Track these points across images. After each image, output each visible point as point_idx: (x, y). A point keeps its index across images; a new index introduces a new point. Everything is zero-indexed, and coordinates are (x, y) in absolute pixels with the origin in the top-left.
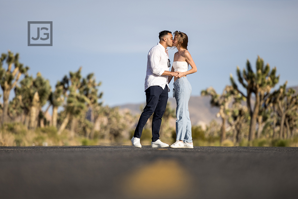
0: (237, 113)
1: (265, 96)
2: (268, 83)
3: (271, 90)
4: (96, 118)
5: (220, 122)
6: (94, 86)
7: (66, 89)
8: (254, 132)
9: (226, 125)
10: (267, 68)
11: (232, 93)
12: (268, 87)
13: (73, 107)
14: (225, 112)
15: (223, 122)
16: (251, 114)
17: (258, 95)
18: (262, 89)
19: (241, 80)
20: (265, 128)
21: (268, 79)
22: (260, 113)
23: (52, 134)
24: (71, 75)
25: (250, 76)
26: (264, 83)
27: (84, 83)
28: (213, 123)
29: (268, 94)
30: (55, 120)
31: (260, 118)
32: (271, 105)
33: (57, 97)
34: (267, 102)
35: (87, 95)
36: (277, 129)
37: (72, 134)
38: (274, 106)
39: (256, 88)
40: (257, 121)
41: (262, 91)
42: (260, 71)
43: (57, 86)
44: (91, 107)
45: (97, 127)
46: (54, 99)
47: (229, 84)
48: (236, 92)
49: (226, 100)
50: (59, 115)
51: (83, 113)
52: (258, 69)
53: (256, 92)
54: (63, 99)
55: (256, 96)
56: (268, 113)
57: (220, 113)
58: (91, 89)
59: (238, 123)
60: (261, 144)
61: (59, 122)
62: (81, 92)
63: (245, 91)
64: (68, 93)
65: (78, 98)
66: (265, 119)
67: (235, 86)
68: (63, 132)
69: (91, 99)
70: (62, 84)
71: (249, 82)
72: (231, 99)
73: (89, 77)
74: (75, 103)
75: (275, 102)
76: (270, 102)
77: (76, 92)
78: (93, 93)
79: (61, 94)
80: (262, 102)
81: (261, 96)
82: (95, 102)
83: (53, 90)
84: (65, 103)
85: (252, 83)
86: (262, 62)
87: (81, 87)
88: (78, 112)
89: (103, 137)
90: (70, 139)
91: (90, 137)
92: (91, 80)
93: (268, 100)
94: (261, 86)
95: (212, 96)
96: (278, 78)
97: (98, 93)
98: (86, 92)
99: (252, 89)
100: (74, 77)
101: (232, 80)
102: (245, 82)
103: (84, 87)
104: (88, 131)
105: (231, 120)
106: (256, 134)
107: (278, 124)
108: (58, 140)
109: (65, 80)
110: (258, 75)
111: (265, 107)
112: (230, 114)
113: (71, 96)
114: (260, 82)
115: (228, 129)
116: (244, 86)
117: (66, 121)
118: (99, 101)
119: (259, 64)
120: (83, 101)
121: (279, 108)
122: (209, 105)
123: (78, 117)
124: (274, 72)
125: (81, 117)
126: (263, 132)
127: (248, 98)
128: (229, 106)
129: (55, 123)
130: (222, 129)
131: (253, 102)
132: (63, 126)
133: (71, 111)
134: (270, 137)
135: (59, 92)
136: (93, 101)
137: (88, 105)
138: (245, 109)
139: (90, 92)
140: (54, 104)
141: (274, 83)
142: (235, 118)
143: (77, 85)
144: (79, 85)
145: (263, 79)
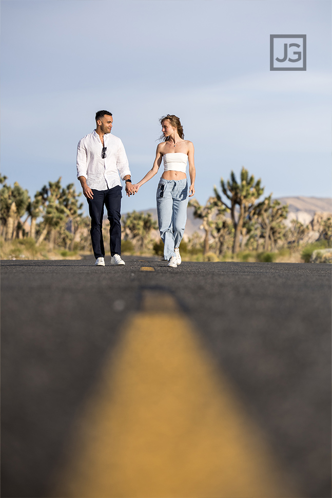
0: (221, 225)
1: (249, 208)
2: (253, 195)
3: (256, 202)
4: (76, 229)
5: (203, 235)
6: (74, 197)
7: (45, 199)
8: (237, 244)
9: (210, 237)
10: (252, 179)
11: (215, 204)
12: (253, 199)
13: (52, 218)
14: (209, 224)
15: (207, 235)
16: (235, 226)
17: (243, 206)
18: (247, 201)
19: (225, 191)
20: (249, 240)
21: (253, 190)
22: (244, 225)
23: (31, 246)
24: (51, 185)
25: (234, 187)
26: (249, 194)
27: (64, 193)
28: (195, 235)
29: (252, 206)
30: (33, 231)
31: (244, 230)
32: (256, 216)
33: (36, 207)
34: (252, 214)
35: (66, 206)
36: (261, 241)
37: (51, 245)
38: (258, 218)
39: (241, 200)
40: (241, 233)
41: (246, 203)
42: (244, 183)
43: (36, 196)
44: (71, 218)
45: (77, 239)
46: (32, 209)
47: (213, 195)
48: (219, 203)
49: (209, 211)
50: (39, 225)
51: (62, 224)
52: (242, 180)
53: (240, 203)
54: (41, 210)
55: (241, 208)
56: (252, 225)
57: (203, 225)
58: (71, 200)
59: (222, 236)
60: (246, 257)
61: (38, 233)
62: (60, 203)
63: (229, 203)
64: (47, 203)
65: (57, 209)
66: (249, 231)
67: (219, 198)
68: (42, 244)
69: (70, 210)
70: (41, 194)
71: (234, 193)
72: (215, 210)
73: (69, 187)
74: (55, 214)
75: (259, 214)
76: (254, 214)
77: (56, 203)
78: (73, 204)
79: (40, 203)
80: (247, 214)
81: (245, 207)
82: (75, 212)
83: (33, 200)
84: (44, 213)
85: (236, 194)
86: (247, 173)
87: (61, 197)
88: (57, 224)
89: (83, 248)
90: (49, 251)
91: (70, 249)
92: (71, 190)
93: (253, 212)
94: (245, 197)
95: (195, 207)
96: (263, 189)
97: (78, 204)
98: (66, 203)
99: (236, 201)
100: (54, 187)
101: (215, 191)
102: (229, 193)
103: (64, 198)
104: (68, 242)
105: (215, 233)
106: (240, 246)
107: (262, 236)
108: (36, 252)
109: (45, 191)
110: (243, 186)
111: (250, 219)
112: (213, 226)
113: (50, 206)
114: (244, 193)
115: (211, 241)
116: (228, 197)
117: (45, 232)
118: (79, 212)
119: (244, 176)
120: (62, 212)
121: (263, 220)
122: (192, 216)
123: (58, 229)
124: (258, 183)
125: (61, 228)
126: (247, 245)
127: (232, 209)
128: (212, 217)
129: (33, 235)
130: (205, 241)
131: (236, 214)
132: (42, 237)
133: (50, 222)
134: (253, 249)
135: (37, 202)
136: (72, 211)
137: (68, 216)
138: (229, 221)
139: (70, 203)
140: (32, 215)
141: (259, 195)
142: (218, 230)
143: (57, 196)
144: (59, 196)
145: (247, 190)
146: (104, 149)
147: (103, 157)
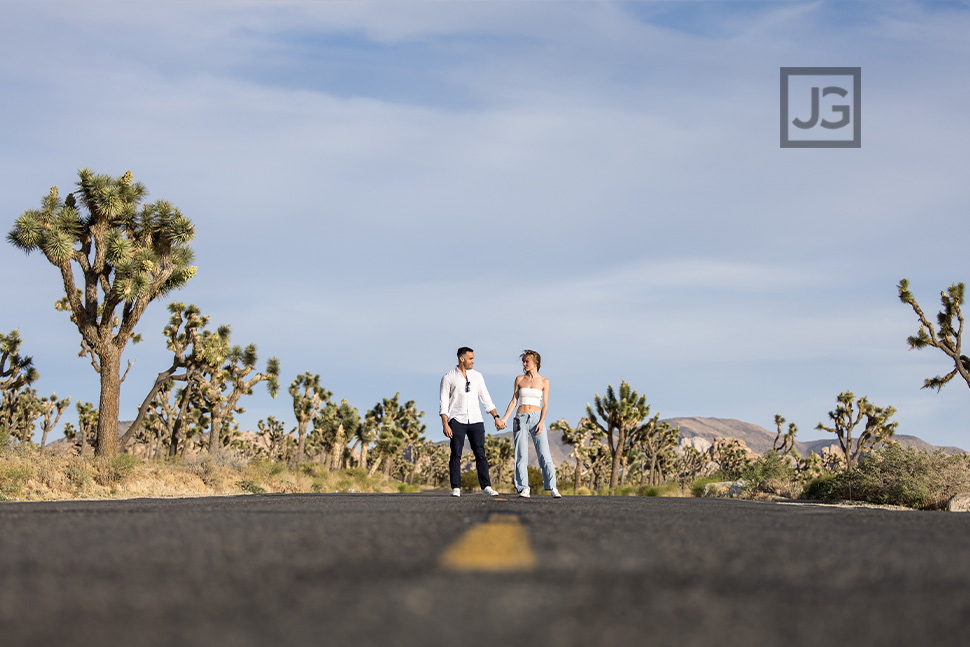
0: (596, 454)
1: (631, 431)
2: (636, 415)
3: (639, 424)
4: (417, 457)
5: (573, 464)
6: (414, 417)
7: (379, 420)
8: (616, 477)
9: (582, 467)
10: (634, 396)
11: (589, 427)
12: (635, 420)
13: (388, 443)
14: (581, 451)
15: (578, 464)
16: (614, 454)
17: (623, 429)
18: (628, 423)
19: (600, 411)
20: (631, 471)
21: (635, 410)
22: (625, 453)
23: (361, 477)
24: (386, 403)
25: (612, 406)
26: (631, 414)
27: (401, 413)
28: (565, 465)
29: (634, 429)
30: (364, 459)
31: (625, 459)
32: (639, 442)
33: (367, 430)
34: (633, 439)
35: (405, 428)
36: (647, 472)
37: (386, 477)
38: (642, 444)
39: (620, 422)
40: (621, 463)
41: (627, 426)
42: (625, 400)
43: (367, 416)
44: (411, 443)
45: (418, 470)
46: (364, 434)
47: (587, 416)
48: (594, 426)
49: (582, 435)
50: (370, 453)
51: (400, 451)
52: (622, 397)
53: (619, 426)
54: (374, 433)
55: (620, 431)
56: (635, 453)
57: (575, 453)
58: (412, 421)
59: (597, 466)
60: (627, 491)
61: (370, 462)
62: (397, 424)
63: (605, 425)
64: (381, 425)
65: (394, 432)
66: (631, 460)
67: (593, 419)
68: (374, 476)
69: (410, 433)
70: (373, 414)
71: (611, 413)
72: (588, 434)
73: (408, 405)
74: (391, 439)
75: (643, 439)
76: (637, 439)
77: (392, 425)
78: (413, 425)
79: (373, 425)
80: (628, 439)
81: (626, 431)
82: (416, 436)
83: (363, 421)
84: (378, 438)
85: (615, 414)
86: (628, 388)
87: (398, 418)
88: (393, 450)
89: (425, 481)
90: (383, 485)
91: (408, 482)
92: (411, 409)
93: (635, 436)
94: (626, 418)
95: (564, 430)
96: (647, 409)
97: (420, 426)
98: (404, 424)
99: (615, 423)
100: (390, 406)
101: (589, 410)
102: (606, 413)
103: (402, 418)
104: (407, 473)
105: (589, 462)
106: (620, 479)
107: (647, 467)
108: (368, 485)
109: (378, 409)
110: (623, 405)
111: (632, 445)
112: (586, 454)
113: (386, 429)
114: (625, 414)
115: (584, 473)
116: (605, 418)
117: (379, 460)
118: (420, 436)
119: (624, 391)
120: (400, 435)
121: (649, 447)
122: (561, 442)
123: (394, 456)
124: (642, 401)
125: (398, 455)
126: (628, 477)
127: (610, 433)
128: (585, 443)
129: (364, 464)
130: (577, 473)
131: (615, 438)
132: (375, 467)
133: (385, 448)
134: (636, 484)
135: (369, 424)
136: (412, 435)
137: (407, 441)
138: (606, 447)
139: (409, 424)
140: (363, 440)
141: (643, 415)
142: (593, 459)
143: (393, 416)
144: (395, 416)
145: (628, 409)
146: (468, 383)
147: (467, 391)
